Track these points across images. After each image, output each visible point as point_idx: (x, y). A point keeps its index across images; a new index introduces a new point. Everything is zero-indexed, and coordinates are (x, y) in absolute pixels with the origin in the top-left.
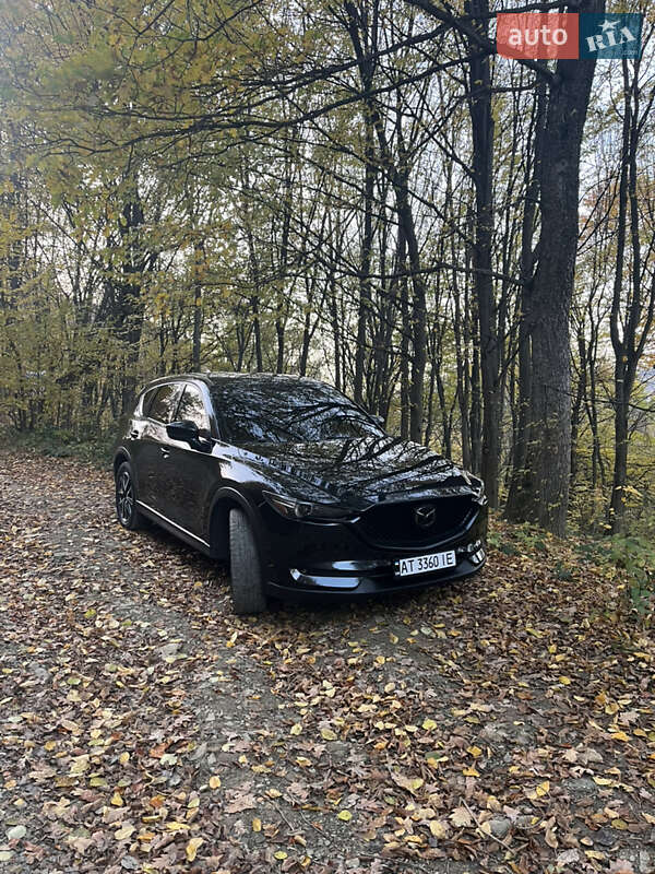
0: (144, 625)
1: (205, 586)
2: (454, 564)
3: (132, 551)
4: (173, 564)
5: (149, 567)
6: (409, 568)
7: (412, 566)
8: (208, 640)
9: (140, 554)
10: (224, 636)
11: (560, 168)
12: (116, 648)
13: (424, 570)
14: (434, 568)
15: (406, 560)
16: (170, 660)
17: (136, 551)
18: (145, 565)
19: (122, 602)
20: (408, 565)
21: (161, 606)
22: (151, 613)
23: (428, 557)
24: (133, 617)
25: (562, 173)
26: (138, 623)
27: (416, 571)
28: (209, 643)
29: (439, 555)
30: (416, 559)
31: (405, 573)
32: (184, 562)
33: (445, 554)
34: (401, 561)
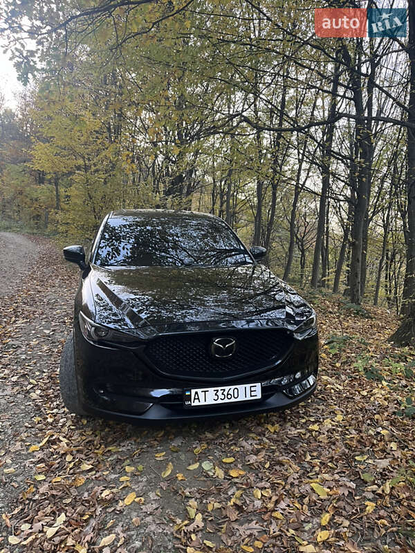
2: (259, 396)
6: (202, 398)
7: (206, 397)
13: (220, 401)
14: (233, 400)
15: (199, 391)
20: (201, 395)
23: (227, 388)
27: (210, 402)
29: (241, 387)
30: (211, 389)
33: (248, 386)
34: (193, 391)
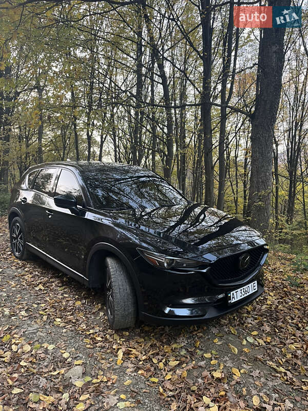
0: (51, 347)
1: (83, 304)
2: (257, 289)
3: (26, 277)
4: (56, 286)
5: (40, 289)
6: (235, 297)
7: (237, 296)
8: (103, 359)
9: (32, 279)
10: (112, 353)
11: (274, 48)
12: (34, 373)
13: (243, 297)
14: (248, 294)
15: (234, 292)
16: (79, 383)
17: (28, 277)
18: (37, 289)
19: (29, 325)
20: (235, 295)
21: (58, 326)
22: (53, 334)
23: (245, 287)
24: (40, 341)
25: (275, 52)
26: (45, 345)
27: (239, 298)
28: (103, 361)
29: (250, 285)
30: (239, 290)
31: (233, 301)
32: (63, 284)
33: (252, 283)
34: (232, 293)
